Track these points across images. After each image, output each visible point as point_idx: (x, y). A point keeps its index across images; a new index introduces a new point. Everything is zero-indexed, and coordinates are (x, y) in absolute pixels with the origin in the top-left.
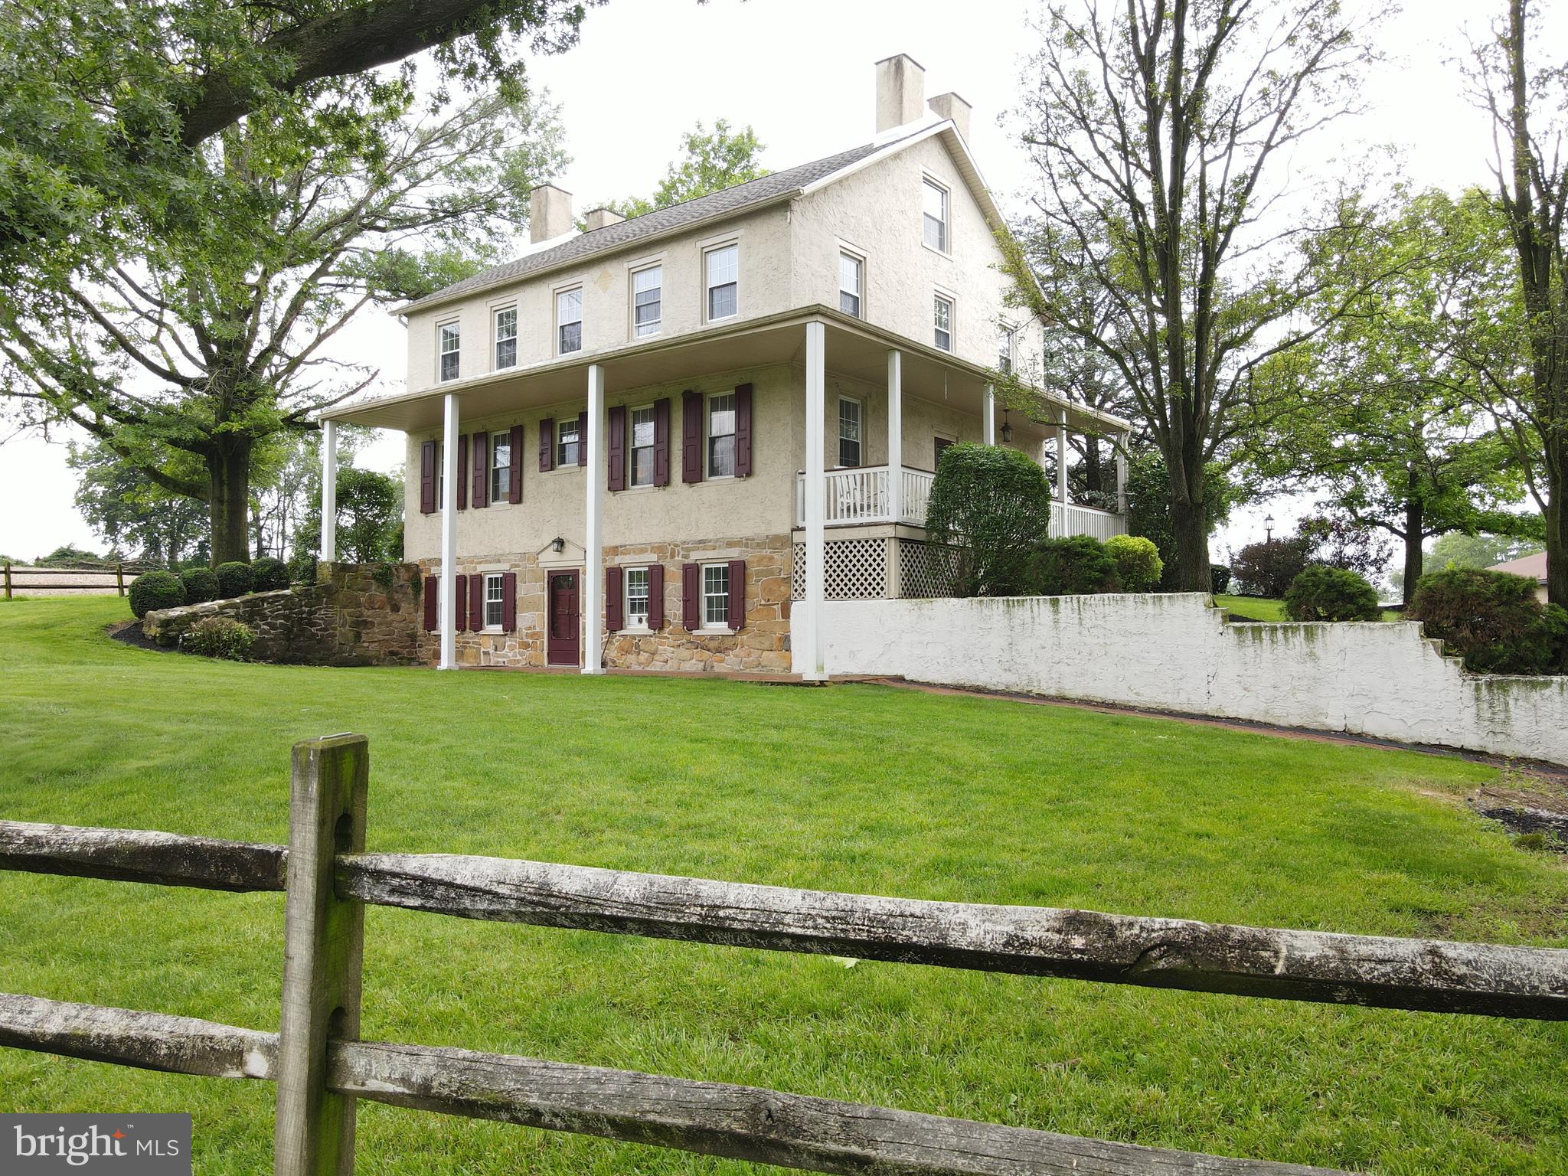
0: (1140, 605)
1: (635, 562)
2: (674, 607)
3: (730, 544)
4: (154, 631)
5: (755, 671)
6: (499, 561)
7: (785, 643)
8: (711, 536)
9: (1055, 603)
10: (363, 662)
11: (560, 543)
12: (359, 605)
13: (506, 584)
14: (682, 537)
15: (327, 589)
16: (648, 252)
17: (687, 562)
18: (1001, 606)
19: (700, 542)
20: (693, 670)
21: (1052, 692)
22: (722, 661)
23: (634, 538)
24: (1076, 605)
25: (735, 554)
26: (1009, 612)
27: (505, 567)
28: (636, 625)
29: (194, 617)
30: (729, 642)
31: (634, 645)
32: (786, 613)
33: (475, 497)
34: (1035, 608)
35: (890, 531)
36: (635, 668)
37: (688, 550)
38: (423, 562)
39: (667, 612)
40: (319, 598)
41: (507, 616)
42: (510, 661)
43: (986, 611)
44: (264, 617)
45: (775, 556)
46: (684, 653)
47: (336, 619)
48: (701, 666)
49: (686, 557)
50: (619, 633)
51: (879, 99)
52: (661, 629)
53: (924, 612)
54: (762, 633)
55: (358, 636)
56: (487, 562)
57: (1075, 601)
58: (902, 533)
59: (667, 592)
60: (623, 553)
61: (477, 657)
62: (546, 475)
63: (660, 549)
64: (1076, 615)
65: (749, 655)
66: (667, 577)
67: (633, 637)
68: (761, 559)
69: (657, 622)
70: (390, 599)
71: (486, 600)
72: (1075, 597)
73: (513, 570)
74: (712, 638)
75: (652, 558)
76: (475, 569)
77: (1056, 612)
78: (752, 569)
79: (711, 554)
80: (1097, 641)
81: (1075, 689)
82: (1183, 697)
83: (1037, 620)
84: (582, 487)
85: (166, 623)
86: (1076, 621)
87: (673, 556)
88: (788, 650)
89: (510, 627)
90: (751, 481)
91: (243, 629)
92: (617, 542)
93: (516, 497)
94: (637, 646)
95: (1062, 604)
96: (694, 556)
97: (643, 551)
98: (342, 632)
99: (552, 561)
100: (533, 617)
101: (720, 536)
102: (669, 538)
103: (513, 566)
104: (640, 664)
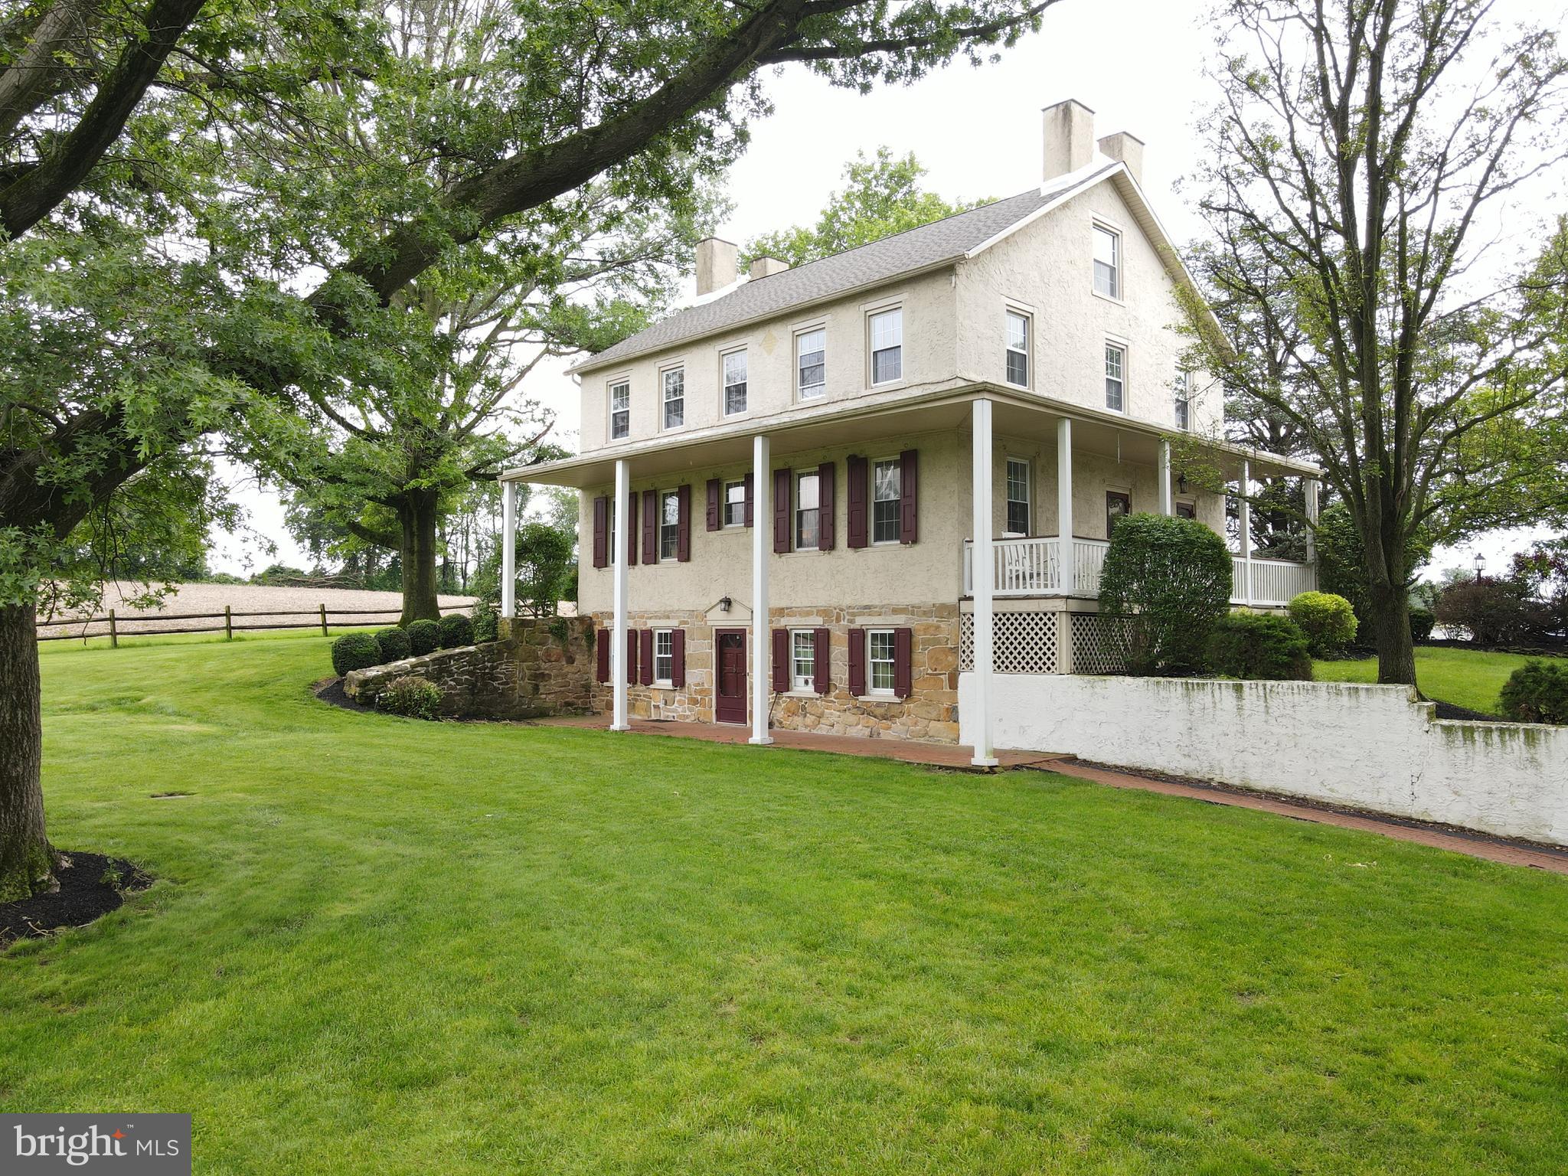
0: (1333, 697)
1: (800, 624)
2: (840, 671)
3: (896, 611)
4: (353, 690)
5: (922, 741)
6: (668, 617)
7: (952, 714)
8: (876, 602)
9: (1238, 689)
10: (542, 714)
11: (728, 602)
12: (536, 658)
13: (676, 640)
14: (847, 601)
15: (508, 645)
16: (811, 315)
17: (852, 626)
18: (1179, 688)
19: (866, 607)
20: (860, 735)
21: (1236, 782)
22: (889, 728)
23: (801, 600)
24: (1261, 693)
25: (901, 621)
26: (1188, 695)
27: (674, 623)
28: (802, 687)
29: (389, 676)
30: (895, 710)
31: (800, 708)
32: (953, 684)
33: (644, 553)
34: (1217, 692)
35: (1060, 605)
36: (802, 730)
37: (854, 615)
38: (596, 615)
39: (833, 676)
40: (500, 653)
41: (676, 671)
42: (680, 716)
43: (1163, 693)
44: (451, 674)
45: (942, 625)
46: (850, 718)
47: (515, 673)
48: (867, 732)
49: (851, 621)
50: (785, 694)
51: (1047, 145)
52: (828, 692)
53: (1097, 690)
54: (929, 703)
55: (536, 688)
56: (656, 617)
57: (1261, 688)
58: (1074, 606)
59: (832, 656)
60: (788, 615)
61: (647, 710)
62: (713, 534)
63: (825, 612)
64: (1262, 703)
65: (916, 724)
66: (832, 642)
67: (800, 699)
68: (927, 628)
69: (823, 685)
70: (566, 651)
71: (656, 655)
72: (1261, 682)
73: (681, 627)
74: (879, 704)
75: (818, 621)
76: (646, 624)
77: (1240, 698)
78: (918, 637)
79: (876, 620)
80: (1283, 731)
81: (1262, 780)
82: (1383, 797)
83: (1218, 705)
84: (749, 547)
85: (364, 683)
86: (1262, 709)
87: (838, 620)
88: (956, 721)
89: (680, 682)
90: (917, 548)
91: (432, 687)
92: (783, 604)
93: (685, 555)
94: (804, 708)
95: (1246, 690)
96: (860, 622)
97: (808, 614)
98: (521, 685)
99: (720, 620)
100: (702, 674)
101: (885, 602)
102: (834, 602)
103: (682, 623)
104: (806, 726)
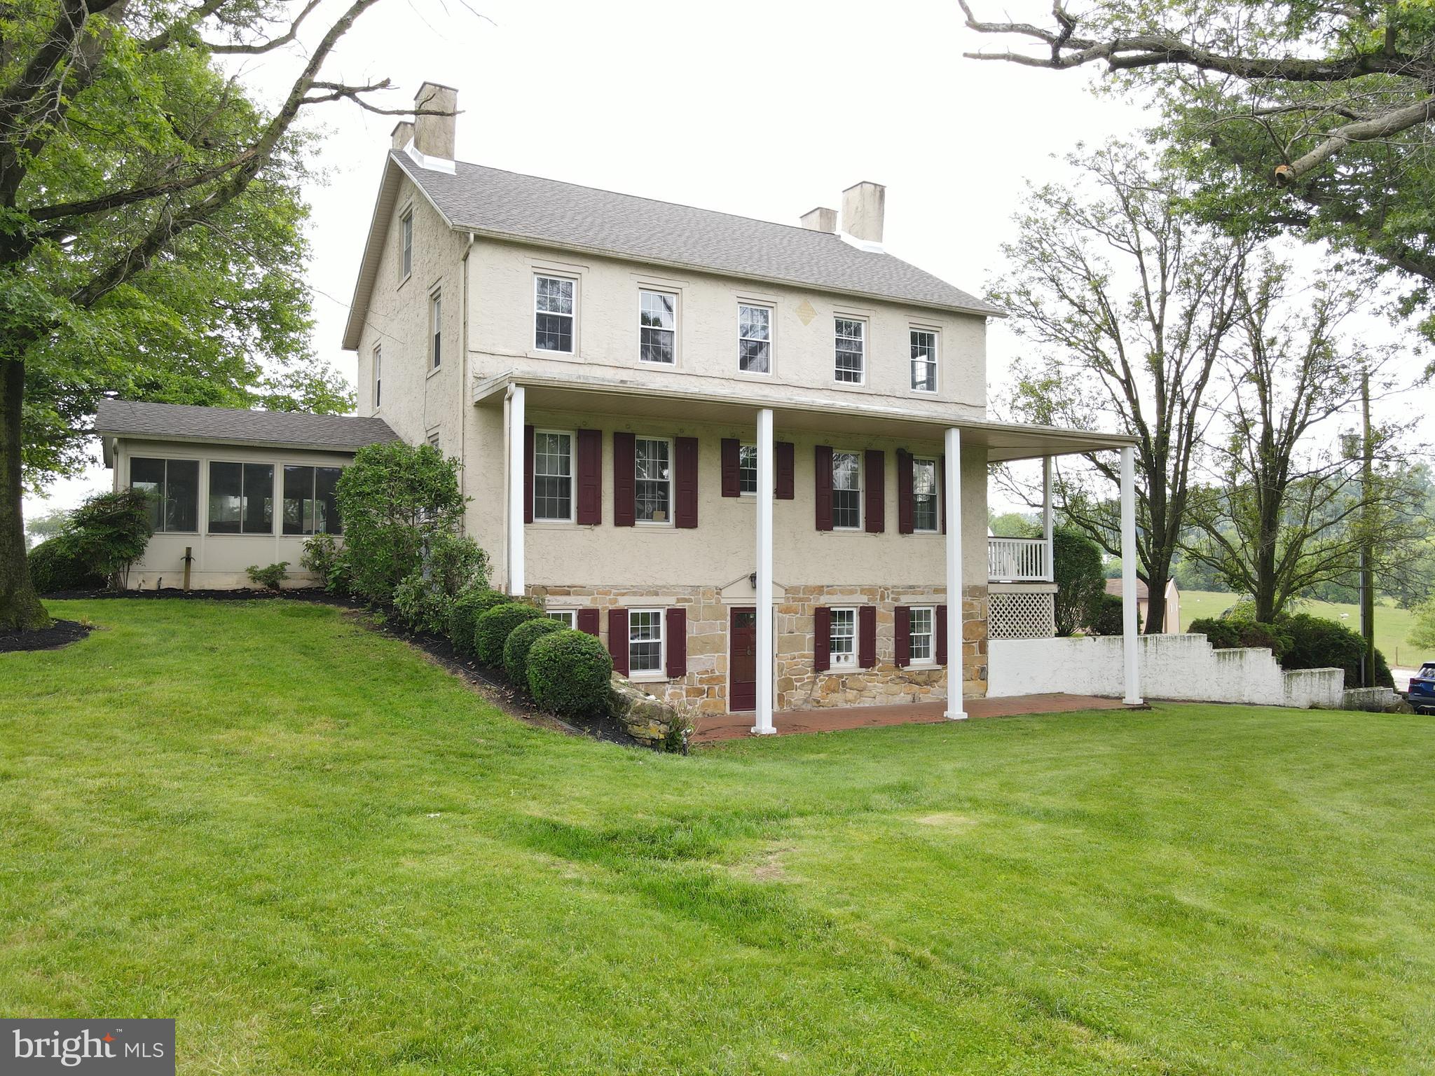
0: (1182, 641)
1: (841, 602)
2: (885, 645)
3: (936, 591)
6: (657, 594)
7: (983, 674)
8: (921, 583)
11: (752, 578)
13: (672, 621)
14: (890, 581)
17: (897, 604)
19: (911, 587)
20: (903, 702)
22: (928, 692)
23: (845, 579)
24: (1155, 641)
25: (941, 599)
27: (668, 601)
28: (843, 664)
30: (935, 676)
31: (842, 683)
32: (984, 650)
33: (617, 512)
36: (843, 706)
37: (899, 594)
39: (877, 651)
41: (672, 659)
45: (975, 603)
46: (892, 688)
48: (909, 698)
49: (896, 600)
50: (826, 672)
52: (872, 666)
56: (635, 594)
59: (877, 632)
60: (829, 593)
62: (730, 501)
63: (870, 591)
64: (1155, 648)
66: (877, 618)
67: (841, 676)
69: (867, 660)
71: (630, 640)
73: (679, 606)
74: (921, 673)
75: (863, 600)
76: (616, 601)
77: (1146, 646)
79: (920, 598)
80: (1163, 662)
86: (1155, 651)
87: (882, 598)
88: (984, 679)
89: (676, 672)
92: (824, 582)
93: (687, 518)
94: (845, 684)
96: (905, 600)
97: (852, 592)
99: (738, 596)
100: (712, 659)
101: (930, 583)
102: (880, 582)
103: (678, 600)
104: (846, 702)
